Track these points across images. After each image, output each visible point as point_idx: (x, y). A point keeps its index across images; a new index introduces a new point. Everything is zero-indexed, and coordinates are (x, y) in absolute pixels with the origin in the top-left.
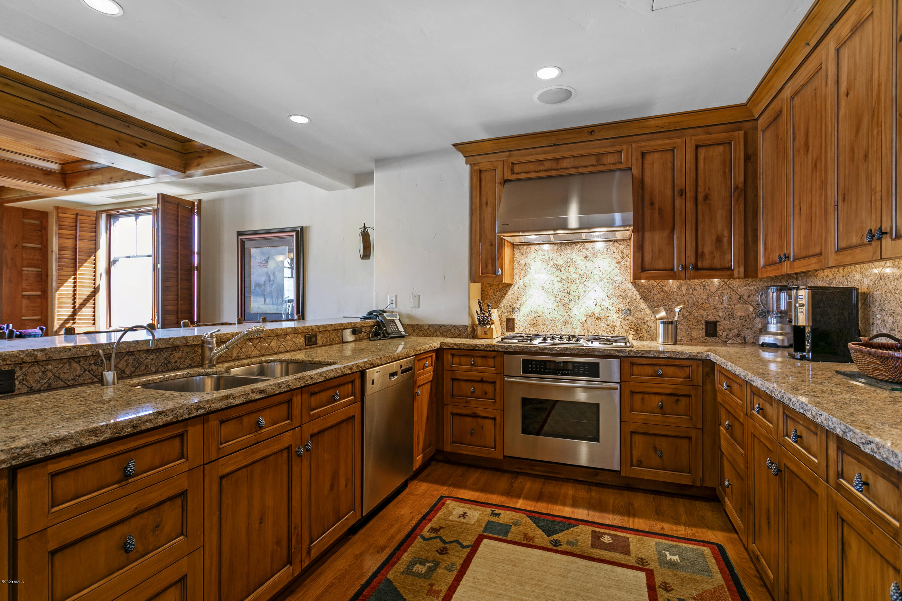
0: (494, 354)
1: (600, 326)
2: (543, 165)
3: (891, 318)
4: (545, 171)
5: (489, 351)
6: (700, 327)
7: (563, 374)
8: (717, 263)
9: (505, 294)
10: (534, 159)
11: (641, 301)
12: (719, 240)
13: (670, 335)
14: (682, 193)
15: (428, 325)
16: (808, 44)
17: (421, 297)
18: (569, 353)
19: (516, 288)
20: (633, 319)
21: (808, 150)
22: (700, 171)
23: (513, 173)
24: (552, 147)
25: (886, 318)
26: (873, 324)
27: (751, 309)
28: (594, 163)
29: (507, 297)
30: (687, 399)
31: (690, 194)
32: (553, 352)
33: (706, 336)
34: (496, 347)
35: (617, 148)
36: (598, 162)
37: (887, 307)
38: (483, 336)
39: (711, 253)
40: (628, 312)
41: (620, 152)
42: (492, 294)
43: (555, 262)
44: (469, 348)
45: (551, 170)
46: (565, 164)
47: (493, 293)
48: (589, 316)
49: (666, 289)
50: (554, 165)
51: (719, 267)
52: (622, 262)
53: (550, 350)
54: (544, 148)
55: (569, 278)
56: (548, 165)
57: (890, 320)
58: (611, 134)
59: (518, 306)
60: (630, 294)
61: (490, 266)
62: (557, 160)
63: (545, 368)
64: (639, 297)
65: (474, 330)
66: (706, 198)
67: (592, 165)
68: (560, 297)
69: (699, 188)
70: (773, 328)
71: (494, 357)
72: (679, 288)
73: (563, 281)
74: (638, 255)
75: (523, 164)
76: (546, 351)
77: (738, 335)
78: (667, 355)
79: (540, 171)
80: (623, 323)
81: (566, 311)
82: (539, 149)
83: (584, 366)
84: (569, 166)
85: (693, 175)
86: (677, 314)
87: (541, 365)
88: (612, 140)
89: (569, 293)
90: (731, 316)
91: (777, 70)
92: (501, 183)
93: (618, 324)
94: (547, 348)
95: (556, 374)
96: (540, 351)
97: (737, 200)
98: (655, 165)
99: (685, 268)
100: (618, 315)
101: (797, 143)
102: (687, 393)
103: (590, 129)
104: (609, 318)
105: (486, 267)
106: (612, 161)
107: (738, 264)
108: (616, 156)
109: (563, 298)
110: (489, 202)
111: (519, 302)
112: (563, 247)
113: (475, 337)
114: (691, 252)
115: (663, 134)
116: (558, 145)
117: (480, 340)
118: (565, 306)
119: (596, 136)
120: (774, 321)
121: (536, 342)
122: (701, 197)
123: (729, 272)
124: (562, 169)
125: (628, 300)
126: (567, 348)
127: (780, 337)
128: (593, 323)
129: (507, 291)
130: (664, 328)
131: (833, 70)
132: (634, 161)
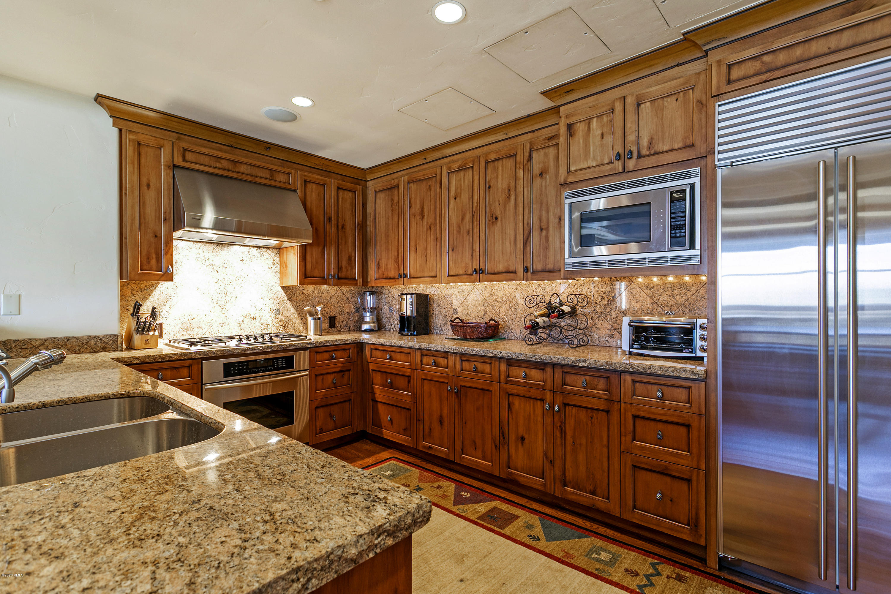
0: (188, 362)
1: (255, 325)
2: (220, 162)
3: (445, 310)
4: (221, 169)
5: (185, 359)
6: (326, 321)
7: (264, 371)
8: (349, 275)
9: (149, 295)
10: (210, 153)
11: (288, 302)
12: (350, 259)
13: (318, 328)
14: (330, 219)
15: (40, 339)
16: (425, 159)
17: (22, 298)
18: (269, 350)
19: (164, 288)
20: (282, 318)
21: (423, 217)
22: (340, 207)
23: (184, 160)
24: (228, 148)
25: (441, 310)
26: (433, 313)
27: (353, 307)
28: (268, 176)
29: (151, 298)
30: (348, 372)
31: (334, 222)
32: (255, 351)
33: (330, 327)
34: (193, 355)
35: (287, 170)
36: (271, 176)
37: (442, 304)
38: (144, 346)
39: (346, 267)
40: (278, 311)
41: (289, 174)
42: (130, 294)
43: (211, 263)
44: (156, 360)
45: (228, 170)
46: (242, 168)
47: (132, 293)
48: (246, 316)
49: (305, 292)
50: (231, 167)
51: (350, 277)
52: (273, 268)
53: (252, 350)
54: (220, 145)
55: (226, 280)
56: (225, 164)
57: (444, 311)
58: (283, 156)
59: (167, 308)
60: (279, 296)
61: (153, 262)
62: (235, 162)
63: (247, 368)
64: (286, 298)
65: (129, 339)
66: (343, 227)
67: (267, 178)
68: (217, 299)
69: (339, 219)
70: (368, 319)
71: (189, 367)
72: (313, 292)
73: (219, 282)
74: (303, 264)
75: (198, 154)
76: (249, 352)
77: (346, 326)
78: (339, 342)
79: (216, 168)
80: (274, 322)
81: (223, 312)
82: (215, 144)
83: (282, 360)
84: (246, 172)
85: (336, 208)
86: (320, 312)
87: (243, 366)
88: (282, 161)
89: (226, 294)
90: (343, 312)
91: (399, 162)
92: (169, 167)
93: (270, 322)
94: (250, 348)
95: (258, 372)
96: (243, 352)
97: (359, 233)
98: (313, 194)
99: (333, 277)
100: (270, 314)
101: (413, 210)
102: (348, 369)
103: (268, 145)
104: (263, 318)
105: (149, 262)
106: (283, 180)
107: (359, 275)
108: (286, 176)
109: (220, 299)
110: (151, 184)
111: (168, 305)
112: (219, 248)
113: (130, 348)
114: (334, 265)
115: (317, 170)
116: (235, 148)
117: (139, 351)
118: (222, 307)
119: (271, 153)
120: (368, 314)
121: (233, 344)
122: (340, 227)
123: (355, 282)
124: (239, 172)
125: (278, 301)
126: (268, 346)
127: (372, 324)
128: (249, 323)
129: (152, 291)
130: (315, 322)
131: (446, 182)
132: (299, 186)
